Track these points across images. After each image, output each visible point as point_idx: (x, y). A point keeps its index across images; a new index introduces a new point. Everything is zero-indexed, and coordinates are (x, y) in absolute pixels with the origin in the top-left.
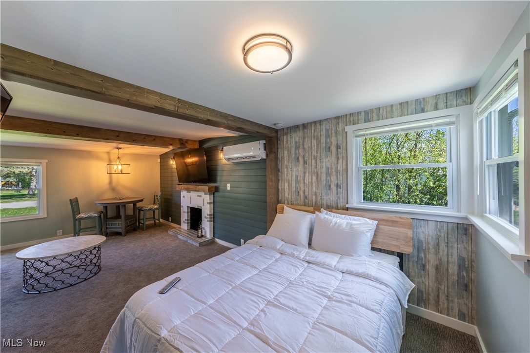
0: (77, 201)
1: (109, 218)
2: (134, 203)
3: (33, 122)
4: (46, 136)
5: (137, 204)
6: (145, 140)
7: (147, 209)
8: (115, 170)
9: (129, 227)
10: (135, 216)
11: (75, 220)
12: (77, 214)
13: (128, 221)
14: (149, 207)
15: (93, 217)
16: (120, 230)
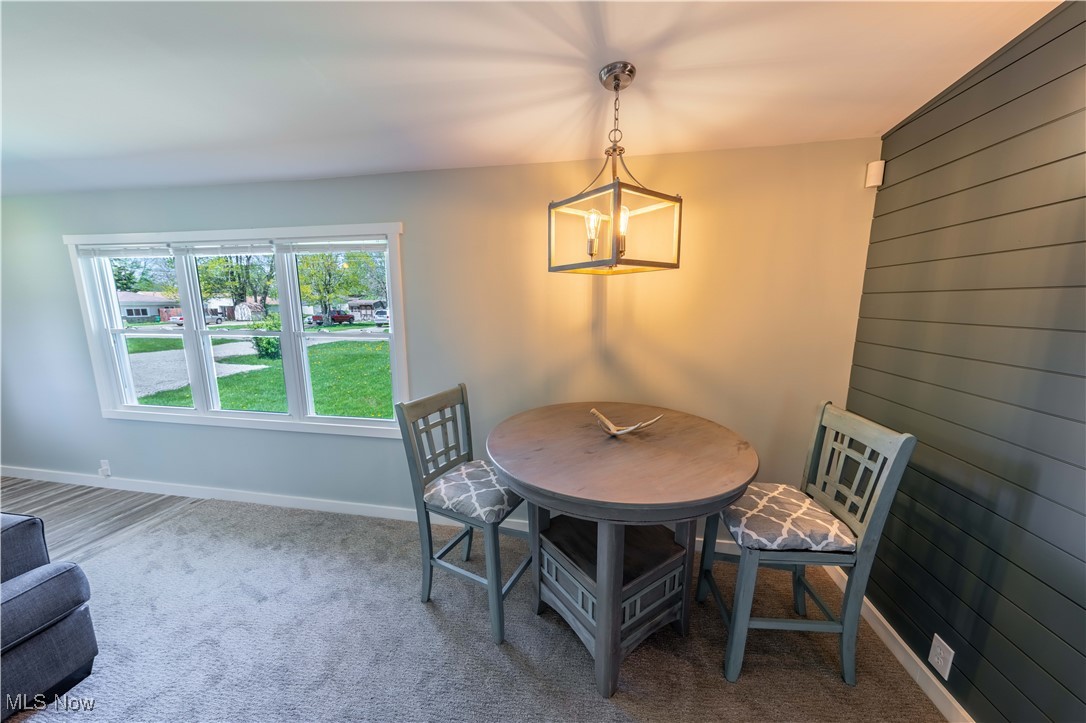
0: (464, 402)
7: (770, 546)
8: (591, 242)
9: (639, 634)
10: (685, 552)
11: (425, 509)
12: (449, 466)
13: (639, 596)
14: (783, 525)
15: (478, 521)
16: (587, 638)
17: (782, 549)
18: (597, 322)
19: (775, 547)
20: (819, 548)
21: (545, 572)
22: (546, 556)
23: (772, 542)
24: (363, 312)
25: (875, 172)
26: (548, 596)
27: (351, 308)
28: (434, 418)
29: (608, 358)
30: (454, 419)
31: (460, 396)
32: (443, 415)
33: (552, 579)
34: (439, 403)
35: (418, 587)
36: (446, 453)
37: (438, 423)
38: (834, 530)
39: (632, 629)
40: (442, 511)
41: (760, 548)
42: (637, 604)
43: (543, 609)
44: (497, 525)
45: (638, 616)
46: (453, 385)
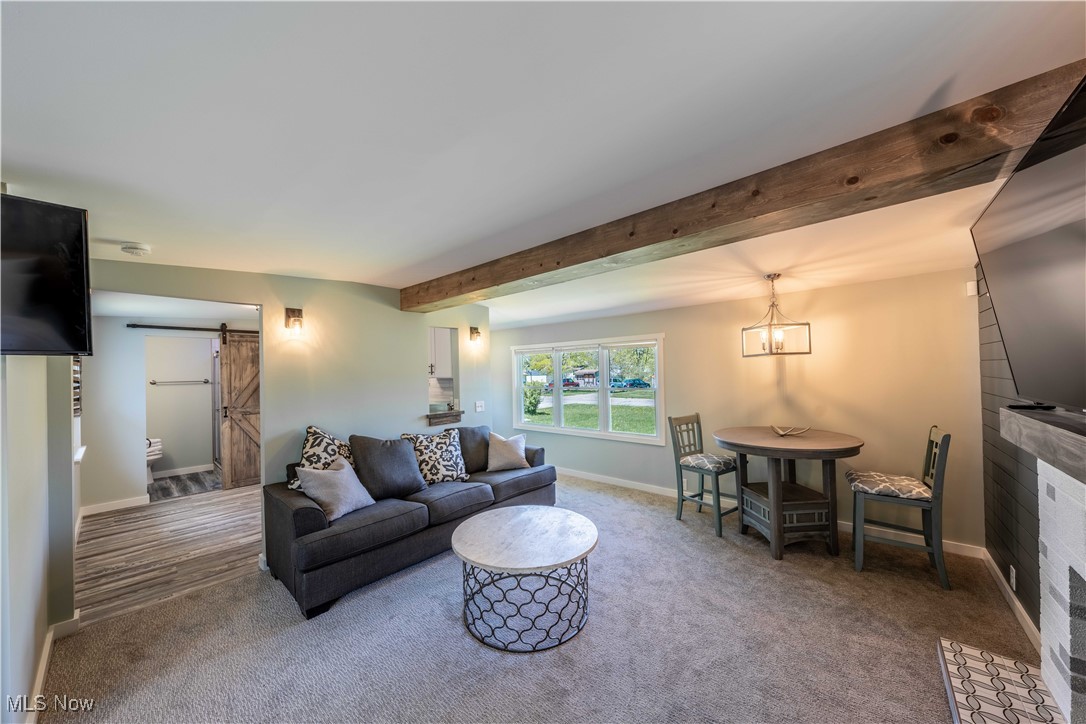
0: (699, 423)
1: (751, 485)
2: (829, 459)
3: (509, 261)
4: (542, 284)
6: (717, 211)
7: (870, 491)
8: (764, 344)
9: (797, 535)
10: (828, 501)
11: (680, 468)
12: (691, 453)
13: (795, 513)
14: (883, 484)
15: (708, 471)
16: (766, 532)
17: (879, 494)
18: (780, 381)
19: (873, 492)
20: (905, 496)
21: (745, 507)
22: (745, 497)
23: (872, 489)
24: (586, 380)
25: (971, 288)
26: (747, 520)
27: (577, 377)
28: (684, 427)
29: (789, 402)
30: (693, 430)
31: (696, 419)
32: (688, 427)
33: (749, 509)
34: (687, 420)
35: (675, 514)
36: (690, 446)
37: (686, 430)
38: (919, 490)
39: (792, 530)
40: (689, 468)
41: (866, 493)
42: (794, 517)
43: (745, 530)
44: (718, 474)
45: (795, 524)
46: (693, 413)
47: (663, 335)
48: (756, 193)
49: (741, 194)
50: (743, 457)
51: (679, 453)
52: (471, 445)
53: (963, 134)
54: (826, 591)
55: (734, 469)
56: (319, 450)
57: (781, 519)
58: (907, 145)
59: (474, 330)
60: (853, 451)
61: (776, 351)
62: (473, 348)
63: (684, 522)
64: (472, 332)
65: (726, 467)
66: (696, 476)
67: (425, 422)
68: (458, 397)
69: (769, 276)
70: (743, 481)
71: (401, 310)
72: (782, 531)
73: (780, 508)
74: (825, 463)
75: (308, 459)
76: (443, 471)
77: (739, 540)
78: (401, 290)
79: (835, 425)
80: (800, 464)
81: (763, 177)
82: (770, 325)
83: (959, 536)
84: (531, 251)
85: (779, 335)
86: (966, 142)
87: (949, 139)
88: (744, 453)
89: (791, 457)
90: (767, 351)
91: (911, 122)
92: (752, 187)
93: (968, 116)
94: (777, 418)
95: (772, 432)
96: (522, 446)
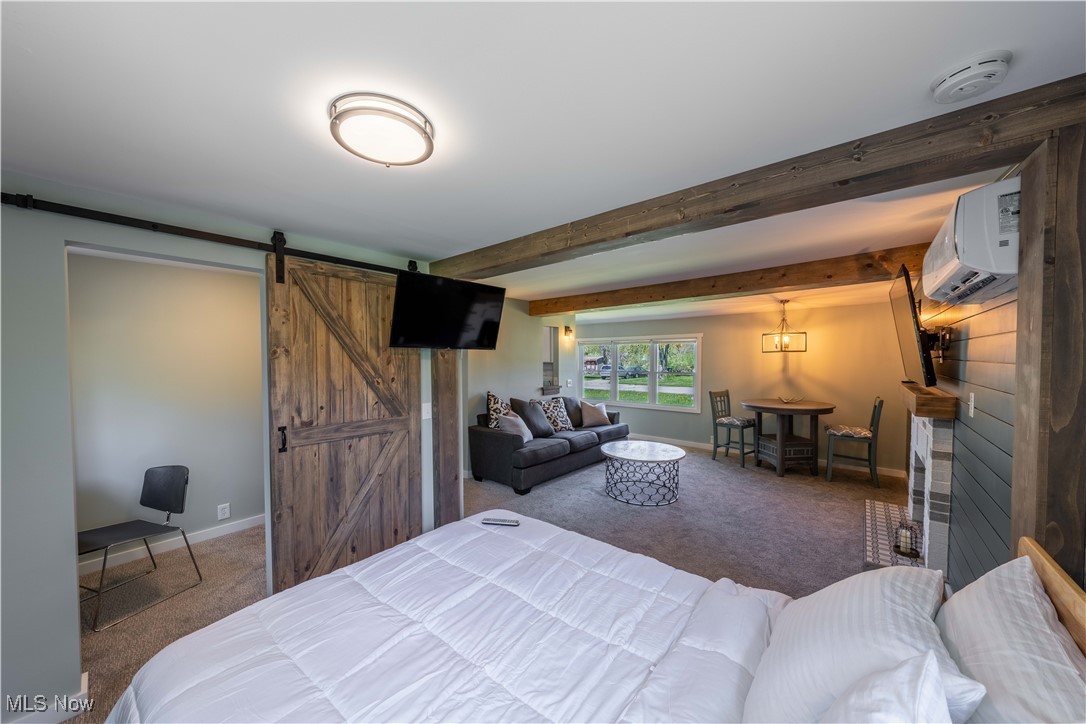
0: (728, 396)
1: (764, 436)
2: (815, 415)
3: (626, 292)
4: (645, 306)
5: (820, 416)
6: (763, 281)
7: (838, 434)
8: (777, 345)
9: (793, 462)
10: (813, 444)
11: (716, 425)
12: (723, 416)
13: (792, 450)
14: (846, 430)
15: (736, 426)
16: (774, 462)
17: (843, 435)
18: (785, 369)
19: (840, 435)
20: (858, 437)
21: (759, 450)
22: (760, 444)
26: (761, 457)
28: (718, 399)
29: (790, 382)
30: (724, 401)
31: (726, 394)
32: (721, 398)
33: (762, 451)
34: (721, 394)
35: (711, 457)
36: (722, 411)
37: (719, 401)
38: (866, 433)
39: (790, 459)
40: (722, 425)
41: (835, 435)
42: (792, 452)
43: (759, 463)
44: (744, 427)
45: (792, 456)
46: (724, 390)
47: (702, 335)
48: (784, 275)
49: (776, 275)
50: (759, 415)
51: (715, 416)
52: (571, 409)
53: (875, 265)
54: (810, 488)
55: (753, 425)
56: (498, 406)
57: (784, 453)
58: (853, 265)
59: (567, 329)
60: (829, 411)
61: (784, 350)
62: (567, 340)
63: (718, 461)
64: (566, 331)
65: (748, 424)
66: (725, 429)
67: (540, 392)
68: (557, 376)
69: (782, 301)
70: (759, 433)
71: (530, 315)
72: (784, 460)
73: (784, 445)
74: (812, 417)
75: (494, 411)
76: (560, 424)
77: (756, 469)
78: (531, 302)
79: (818, 397)
80: (796, 418)
81: (788, 268)
82: (782, 333)
83: (891, 465)
84: (644, 287)
85: (786, 339)
86: (876, 268)
87: (870, 266)
88: (759, 411)
89: (790, 413)
90: (779, 349)
91: (855, 255)
92: (782, 272)
93: (877, 257)
94: (783, 393)
95: (780, 401)
96: (605, 412)
